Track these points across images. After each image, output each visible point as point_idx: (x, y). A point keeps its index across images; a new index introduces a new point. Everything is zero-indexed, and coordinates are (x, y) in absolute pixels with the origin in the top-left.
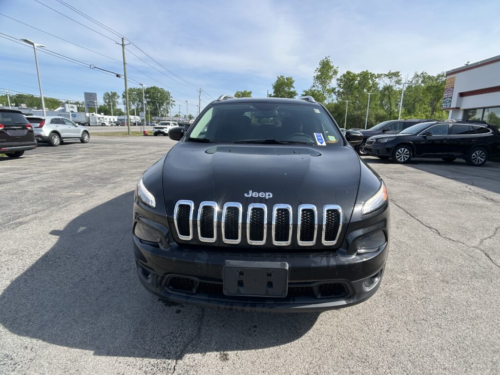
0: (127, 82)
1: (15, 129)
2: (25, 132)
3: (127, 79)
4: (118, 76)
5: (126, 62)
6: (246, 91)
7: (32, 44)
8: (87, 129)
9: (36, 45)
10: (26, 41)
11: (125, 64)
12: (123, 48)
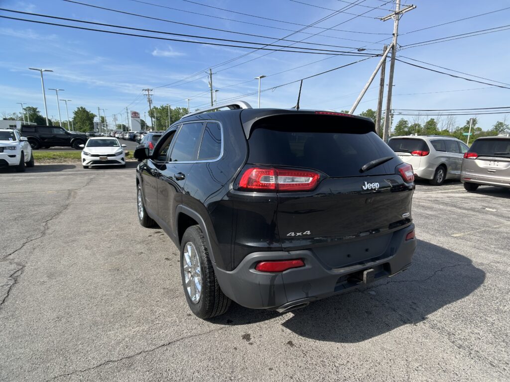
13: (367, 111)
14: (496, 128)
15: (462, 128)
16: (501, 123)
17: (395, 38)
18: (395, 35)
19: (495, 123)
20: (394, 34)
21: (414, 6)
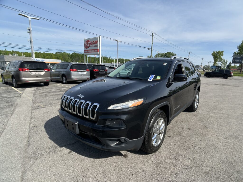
0: (152, 51)
1: (102, 71)
2: (105, 72)
3: (153, 50)
4: (149, 49)
5: (153, 43)
6: (220, 51)
7: (117, 41)
8: (130, 72)
9: (118, 41)
10: (115, 40)
11: (152, 43)
12: (152, 37)
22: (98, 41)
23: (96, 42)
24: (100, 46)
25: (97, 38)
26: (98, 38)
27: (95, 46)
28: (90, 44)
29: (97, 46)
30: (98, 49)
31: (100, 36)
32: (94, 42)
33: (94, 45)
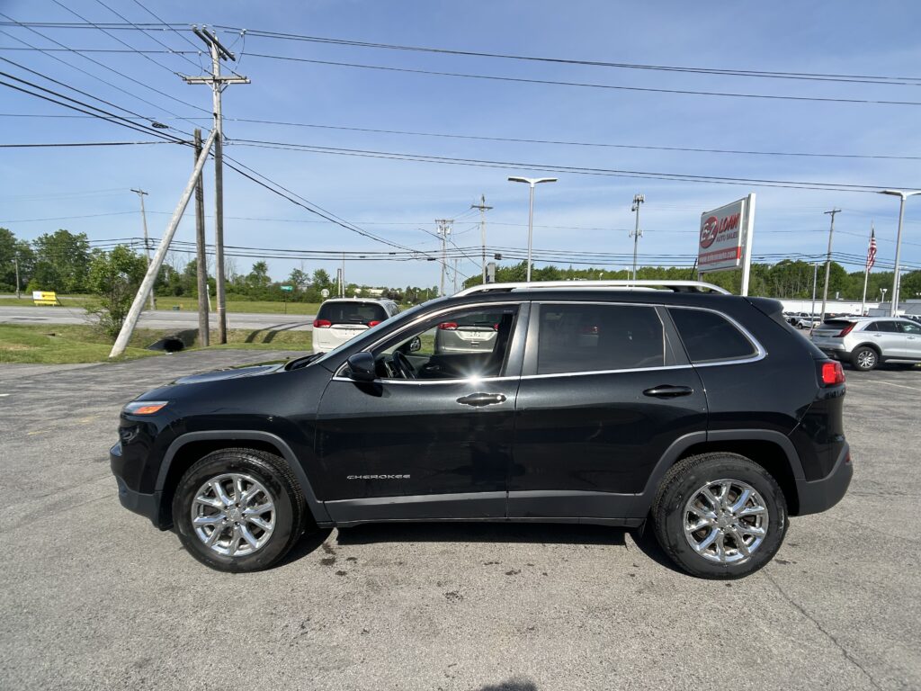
13: (57, 233)
14: (294, 279)
15: (247, 277)
16: (298, 271)
17: (219, 122)
18: (219, 117)
19: (292, 271)
20: (215, 115)
21: (248, 81)
22: (739, 215)
23: (734, 223)
24: (745, 236)
25: (738, 205)
26: (741, 203)
27: (729, 237)
28: (715, 233)
29: (736, 235)
30: (739, 245)
31: (750, 196)
32: (729, 219)
33: (727, 232)
